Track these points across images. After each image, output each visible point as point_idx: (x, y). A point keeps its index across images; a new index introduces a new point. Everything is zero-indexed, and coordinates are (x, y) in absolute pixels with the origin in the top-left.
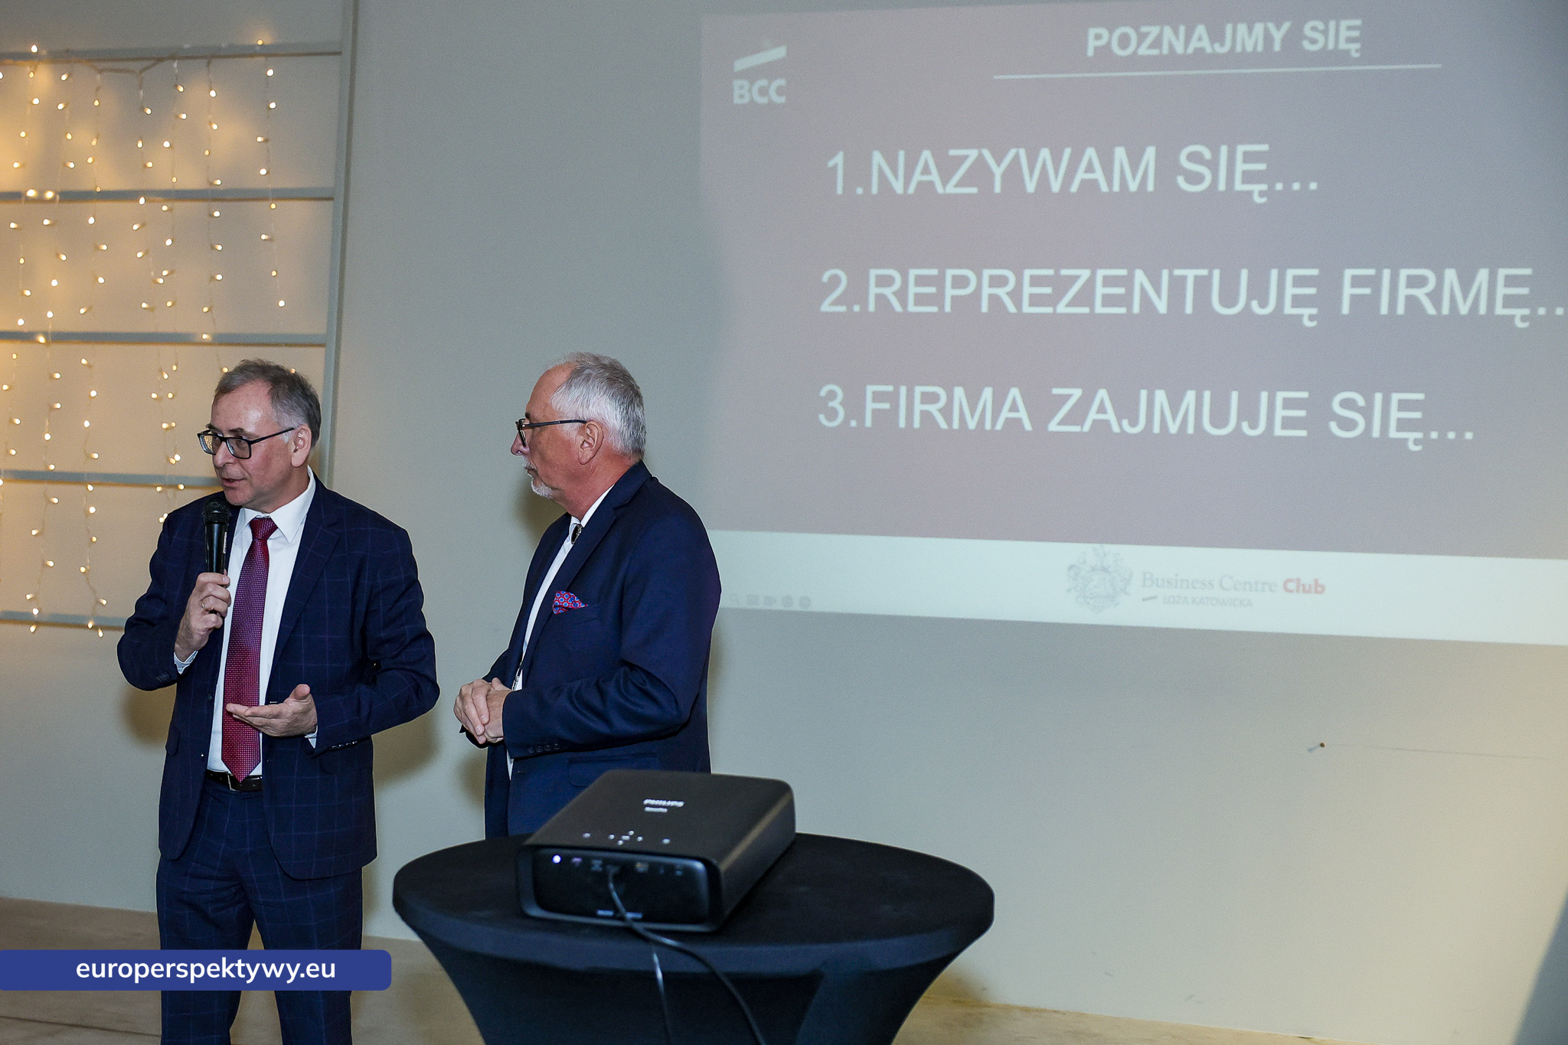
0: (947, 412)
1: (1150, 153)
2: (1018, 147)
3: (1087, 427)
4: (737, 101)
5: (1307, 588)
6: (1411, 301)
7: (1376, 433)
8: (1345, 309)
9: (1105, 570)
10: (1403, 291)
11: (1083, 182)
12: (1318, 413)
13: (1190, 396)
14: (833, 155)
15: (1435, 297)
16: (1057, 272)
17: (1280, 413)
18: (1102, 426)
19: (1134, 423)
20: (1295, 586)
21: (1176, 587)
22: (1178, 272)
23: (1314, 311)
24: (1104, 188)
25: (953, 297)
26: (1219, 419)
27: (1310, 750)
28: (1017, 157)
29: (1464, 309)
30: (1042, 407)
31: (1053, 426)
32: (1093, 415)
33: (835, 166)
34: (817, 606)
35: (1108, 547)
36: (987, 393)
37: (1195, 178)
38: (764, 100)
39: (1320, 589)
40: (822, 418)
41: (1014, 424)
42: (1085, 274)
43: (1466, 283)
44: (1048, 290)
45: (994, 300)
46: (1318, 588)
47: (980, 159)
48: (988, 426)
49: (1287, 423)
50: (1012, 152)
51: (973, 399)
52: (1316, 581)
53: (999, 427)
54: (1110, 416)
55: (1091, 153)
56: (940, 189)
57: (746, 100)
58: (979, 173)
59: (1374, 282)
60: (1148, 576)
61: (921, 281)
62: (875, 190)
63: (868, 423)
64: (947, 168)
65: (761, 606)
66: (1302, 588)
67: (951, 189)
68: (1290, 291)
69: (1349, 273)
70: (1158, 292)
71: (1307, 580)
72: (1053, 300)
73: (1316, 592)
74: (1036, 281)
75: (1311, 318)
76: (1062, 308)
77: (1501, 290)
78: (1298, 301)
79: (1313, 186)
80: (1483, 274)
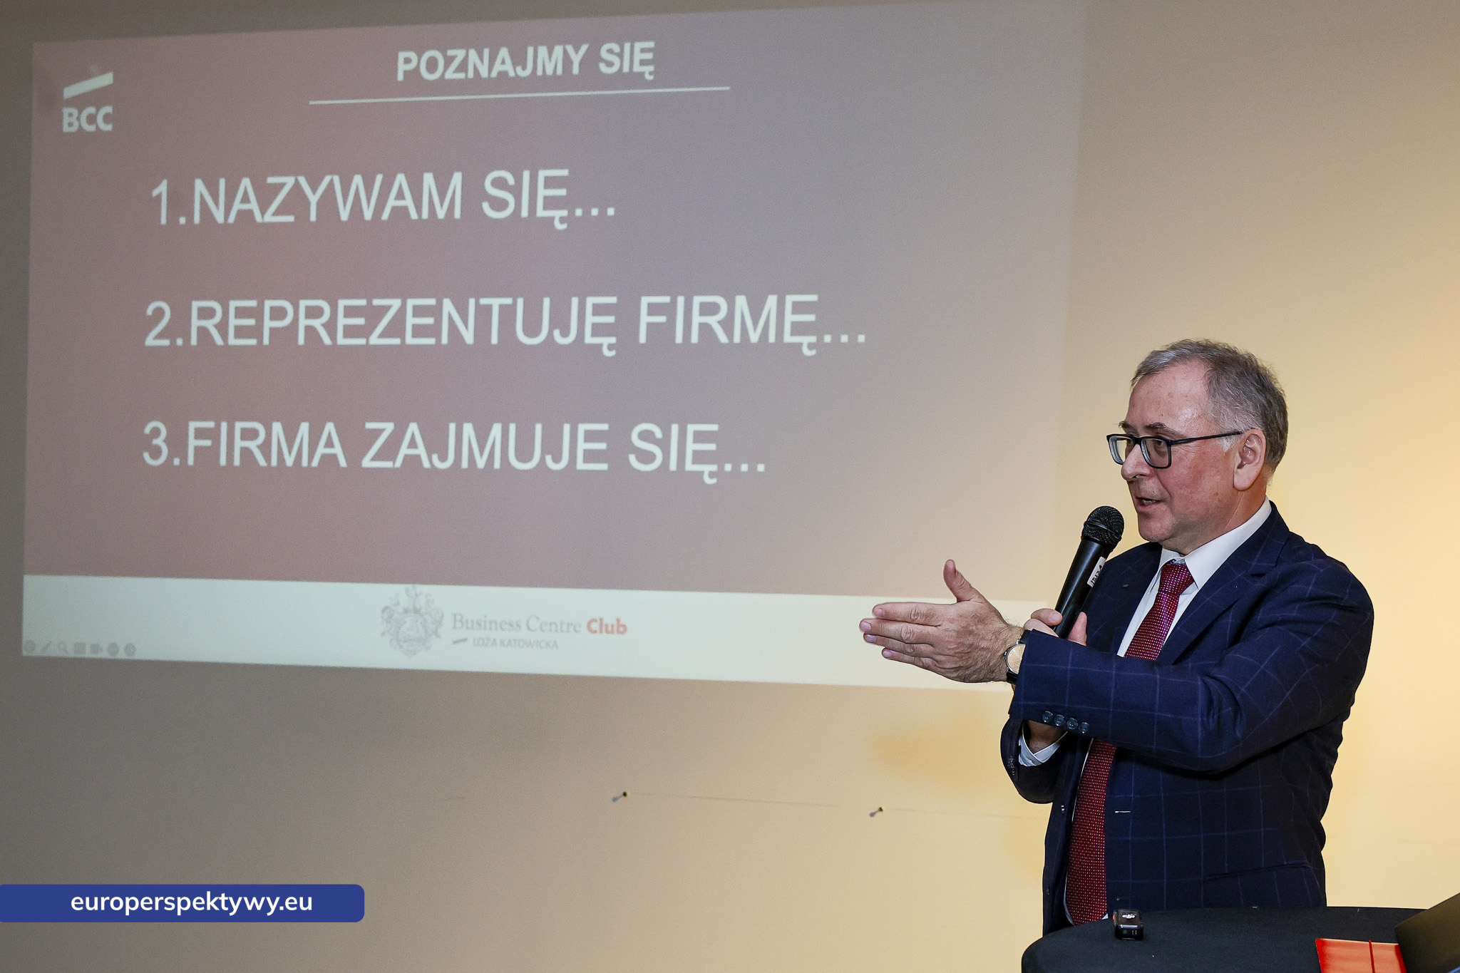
0: (265, 448)
1: (457, 179)
2: (332, 173)
3: (398, 463)
4: (67, 129)
5: (610, 628)
6: (705, 328)
7: (673, 466)
8: (643, 339)
9: (417, 611)
10: (697, 319)
11: (394, 209)
12: (618, 447)
13: (497, 429)
14: (157, 184)
15: (727, 324)
16: (370, 302)
17: (582, 446)
18: (413, 461)
19: (443, 458)
20: (598, 626)
21: (485, 629)
22: (483, 301)
23: (613, 340)
24: (414, 215)
25: (272, 330)
26: (524, 455)
27: (615, 800)
28: (331, 184)
29: (754, 337)
30: (356, 442)
31: (367, 462)
32: (404, 450)
33: (159, 196)
34: (141, 654)
35: (420, 588)
36: (304, 428)
37: (499, 204)
38: (91, 128)
39: (622, 629)
40: (146, 456)
41: (329, 460)
42: (396, 304)
43: (756, 310)
44: (361, 321)
45: (310, 330)
47: (297, 187)
48: (305, 463)
49: (590, 456)
50: (327, 179)
51: (291, 435)
52: (618, 620)
53: (315, 463)
54: (421, 451)
55: (401, 179)
56: (258, 218)
57: (74, 129)
58: (296, 201)
59: (669, 310)
60: (458, 617)
61: (241, 313)
62: (197, 220)
63: (191, 461)
64: (265, 199)
65: (88, 654)
66: (605, 628)
67: (269, 218)
68: (590, 319)
69: (645, 301)
70: (452, 324)
71: (610, 620)
72: (365, 332)
73: (619, 632)
74: (350, 312)
75: (610, 347)
76: (374, 340)
77: (790, 318)
78: (598, 330)
79: (611, 212)
80: (772, 301)
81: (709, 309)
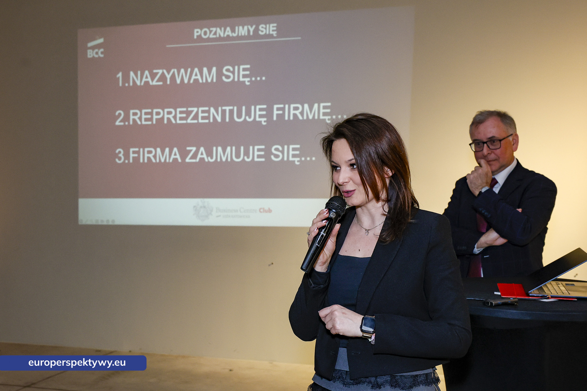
0: (155, 156)
1: (214, 69)
2: (174, 68)
3: (198, 160)
4: (89, 56)
6: (295, 115)
7: (285, 159)
8: (275, 118)
9: (204, 207)
10: (292, 112)
11: (195, 80)
12: (268, 153)
13: (229, 149)
14: (118, 73)
15: (302, 113)
16: (187, 109)
17: (256, 153)
18: (202, 159)
19: (212, 158)
20: (263, 210)
21: (227, 212)
22: (224, 108)
23: (265, 119)
24: (201, 81)
25: (156, 119)
26: (238, 156)
27: (269, 265)
28: (174, 72)
29: (311, 117)
30: (184, 154)
31: (188, 160)
32: (199, 156)
33: (119, 78)
34: (117, 223)
35: (205, 200)
36: (167, 150)
37: (228, 77)
38: (96, 56)
40: (117, 160)
41: (175, 160)
42: (195, 109)
43: (311, 108)
44: (184, 115)
45: (168, 119)
46: (270, 211)
47: (163, 73)
48: (168, 161)
49: (259, 156)
50: (172, 71)
51: (163, 152)
52: (269, 208)
53: (171, 161)
54: (205, 156)
55: (196, 70)
56: (151, 83)
57: (91, 56)
58: (163, 78)
59: (283, 109)
60: (218, 209)
61: (146, 114)
62: (131, 84)
63: (131, 161)
64: (153, 77)
65: (100, 223)
66: (265, 211)
67: (154, 83)
68: (258, 113)
69: (275, 107)
70: (214, 115)
71: (266, 208)
72: (186, 118)
74: (181, 112)
75: (265, 121)
76: (189, 121)
77: (322, 111)
78: (261, 116)
79: (264, 78)
80: (316, 106)
81: (296, 109)
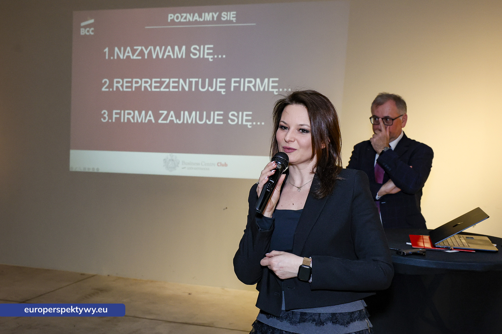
0: (133, 117)
1: (184, 48)
2: (151, 45)
3: (168, 121)
4: (82, 34)
6: (249, 87)
7: (240, 123)
8: (232, 89)
9: (173, 160)
10: (247, 85)
11: (167, 55)
12: (226, 118)
13: (194, 113)
14: (105, 48)
15: (254, 86)
16: (161, 80)
17: (216, 117)
18: (172, 121)
19: (180, 120)
20: (220, 164)
21: (190, 165)
22: (191, 80)
23: (224, 90)
24: (172, 57)
25: (135, 87)
26: (201, 119)
27: (224, 209)
29: (262, 89)
30: (157, 116)
31: (160, 121)
32: (170, 118)
33: (106, 52)
34: (101, 171)
35: (174, 154)
36: (143, 112)
37: (195, 54)
38: (88, 34)
40: (102, 119)
41: (150, 121)
42: (167, 80)
43: (262, 82)
44: (158, 85)
45: (145, 87)
46: (226, 165)
47: (142, 49)
48: (143, 121)
49: (218, 120)
50: (150, 48)
51: (140, 114)
52: (225, 163)
53: (146, 121)
54: (174, 118)
55: (169, 48)
56: (132, 57)
57: (84, 34)
58: (142, 53)
59: (239, 82)
60: (183, 162)
61: (127, 82)
62: (116, 58)
63: (114, 120)
64: (134, 51)
65: (87, 170)
66: (222, 165)
67: (135, 57)
68: (219, 84)
69: (233, 80)
70: (182, 85)
71: (223, 163)
72: (159, 87)
74: (156, 82)
75: (224, 92)
76: (162, 89)
77: (271, 84)
78: (221, 87)
79: (224, 56)
80: (266, 80)
81: (250, 82)
